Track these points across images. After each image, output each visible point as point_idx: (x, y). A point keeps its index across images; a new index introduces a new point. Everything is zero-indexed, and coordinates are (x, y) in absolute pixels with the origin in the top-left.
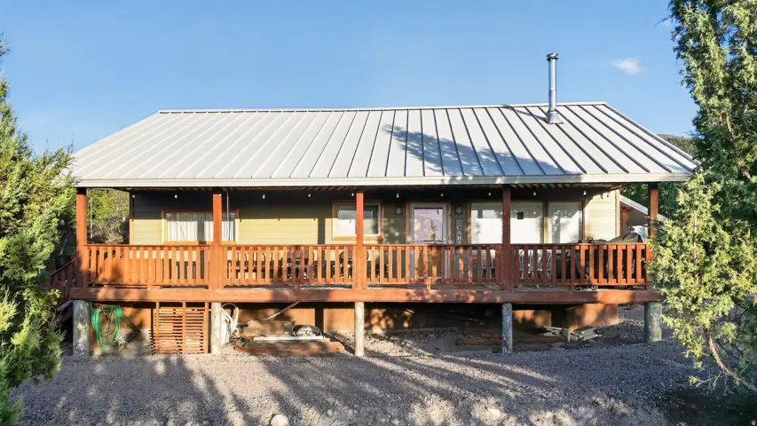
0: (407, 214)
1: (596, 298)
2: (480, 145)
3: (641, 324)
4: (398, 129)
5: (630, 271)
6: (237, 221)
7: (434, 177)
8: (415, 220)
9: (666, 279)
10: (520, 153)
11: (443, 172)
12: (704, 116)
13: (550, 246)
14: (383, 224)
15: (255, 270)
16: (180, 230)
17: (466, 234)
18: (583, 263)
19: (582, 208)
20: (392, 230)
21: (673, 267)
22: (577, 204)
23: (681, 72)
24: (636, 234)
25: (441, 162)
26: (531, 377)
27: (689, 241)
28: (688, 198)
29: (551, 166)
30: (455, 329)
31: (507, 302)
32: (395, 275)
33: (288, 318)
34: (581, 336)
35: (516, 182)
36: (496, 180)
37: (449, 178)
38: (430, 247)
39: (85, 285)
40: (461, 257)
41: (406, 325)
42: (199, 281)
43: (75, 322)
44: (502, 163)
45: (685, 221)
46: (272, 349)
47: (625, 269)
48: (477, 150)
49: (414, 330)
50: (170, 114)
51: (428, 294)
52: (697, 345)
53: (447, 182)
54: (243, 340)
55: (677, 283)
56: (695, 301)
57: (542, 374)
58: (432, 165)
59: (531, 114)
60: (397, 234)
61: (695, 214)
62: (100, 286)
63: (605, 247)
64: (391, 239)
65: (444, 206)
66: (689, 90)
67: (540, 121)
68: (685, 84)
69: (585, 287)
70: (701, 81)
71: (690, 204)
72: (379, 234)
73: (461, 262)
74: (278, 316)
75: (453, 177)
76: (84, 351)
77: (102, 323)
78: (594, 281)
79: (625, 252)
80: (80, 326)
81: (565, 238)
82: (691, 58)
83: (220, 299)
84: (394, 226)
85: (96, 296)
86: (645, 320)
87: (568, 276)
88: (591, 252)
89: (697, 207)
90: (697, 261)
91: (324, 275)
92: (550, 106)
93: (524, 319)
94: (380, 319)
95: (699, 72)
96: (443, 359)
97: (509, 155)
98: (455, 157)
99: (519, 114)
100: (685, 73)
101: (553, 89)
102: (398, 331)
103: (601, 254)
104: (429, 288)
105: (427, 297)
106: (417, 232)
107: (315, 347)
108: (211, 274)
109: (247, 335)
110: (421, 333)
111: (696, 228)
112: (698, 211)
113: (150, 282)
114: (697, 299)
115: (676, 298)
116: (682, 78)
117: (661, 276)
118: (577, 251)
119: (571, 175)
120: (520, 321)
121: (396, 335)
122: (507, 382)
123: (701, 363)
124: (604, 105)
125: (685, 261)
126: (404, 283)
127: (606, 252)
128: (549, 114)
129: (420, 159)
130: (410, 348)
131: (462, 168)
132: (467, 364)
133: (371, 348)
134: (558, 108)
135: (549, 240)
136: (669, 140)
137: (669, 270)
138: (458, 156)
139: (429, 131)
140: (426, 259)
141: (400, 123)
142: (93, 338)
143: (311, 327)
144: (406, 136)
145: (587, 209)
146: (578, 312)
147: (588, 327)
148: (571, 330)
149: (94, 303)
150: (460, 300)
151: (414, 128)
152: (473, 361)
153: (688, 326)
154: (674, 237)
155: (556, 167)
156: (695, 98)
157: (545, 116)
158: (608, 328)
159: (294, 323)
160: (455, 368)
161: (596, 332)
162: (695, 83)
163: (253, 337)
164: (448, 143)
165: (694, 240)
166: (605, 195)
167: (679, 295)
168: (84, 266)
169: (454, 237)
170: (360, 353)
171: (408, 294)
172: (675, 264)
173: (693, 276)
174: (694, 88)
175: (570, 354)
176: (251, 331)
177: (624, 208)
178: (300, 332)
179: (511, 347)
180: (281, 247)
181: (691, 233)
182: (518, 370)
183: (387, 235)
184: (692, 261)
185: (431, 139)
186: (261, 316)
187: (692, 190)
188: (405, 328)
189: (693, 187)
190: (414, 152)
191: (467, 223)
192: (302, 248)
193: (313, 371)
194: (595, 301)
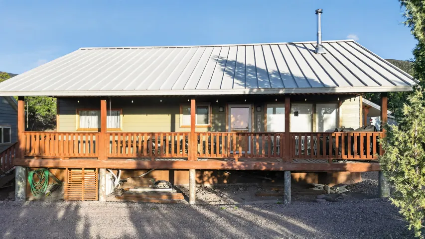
0: (226, 112)
1: (345, 169)
2: (271, 68)
3: (376, 183)
4: (222, 58)
5: (369, 151)
6: (121, 116)
7: (240, 89)
8: (232, 116)
9: (394, 169)
10: (297, 73)
11: (245, 86)
12: (421, 48)
13: (316, 134)
14: (211, 118)
15: (132, 146)
16: (88, 122)
17: (263, 125)
18: (337, 145)
19: (338, 107)
20: (216, 122)
21: (399, 162)
22: (334, 105)
23: (404, 15)
24: (373, 125)
25: (244, 80)
26: (300, 227)
27: (411, 142)
28: (411, 110)
29: (317, 82)
30: (257, 184)
31: (288, 170)
32: (215, 152)
33: (152, 177)
34: (337, 191)
35: (293, 93)
36: (279, 91)
37: (249, 90)
38: (238, 134)
39: (23, 157)
40: (258, 141)
41: (225, 182)
42: (92, 155)
43: (16, 180)
44: (284, 80)
45: (408, 126)
46: (138, 197)
47: (365, 149)
48: (269, 71)
49: (230, 184)
50: (87, 50)
51: (236, 165)
52: (418, 221)
53: (247, 93)
54: (123, 190)
55: (403, 173)
56: (416, 187)
57: (308, 224)
58: (239, 82)
59: (306, 48)
60: (220, 124)
61: (416, 122)
62: (32, 157)
63: (352, 135)
64: (216, 128)
65: (250, 106)
66: (410, 28)
67: (311, 52)
68: (408, 24)
69: (338, 160)
70: (420, 22)
71: (412, 114)
72: (209, 124)
73: (257, 144)
74: (146, 175)
75: (251, 90)
76: (22, 198)
77: (34, 181)
78: (345, 157)
79: (365, 138)
80: (19, 183)
81: (326, 128)
82: (412, 5)
83: (105, 166)
84: (218, 119)
85: (29, 164)
86: (379, 180)
87: (328, 153)
88: (343, 138)
89: (417, 116)
90: (418, 158)
91: (170, 152)
92: (318, 43)
93: (300, 179)
94: (209, 178)
95: (418, 15)
96: (244, 208)
97: (290, 75)
98: (254, 76)
99: (299, 48)
100: (408, 16)
101: (320, 32)
102: (221, 185)
103: (349, 139)
104: (236, 161)
105: (235, 167)
106: (233, 122)
107: (164, 197)
108: (100, 151)
109: (125, 187)
110: (235, 186)
111: (416, 132)
112: (418, 120)
113: (62, 155)
114: (418, 186)
115: (402, 185)
116: (405, 20)
117: (390, 167)
118: (333, 137)
119: (329, 87)
120: (298, 180)
121: (219, 188)
122: (283, 231)
123: (421, 232)
124: (352, 42)
125: (409, 157)
126: (221, 157)
127: (352, 138)
128: (317, 48)
129: (232, 78)
130: (226, 199)
131: (257, 83)
132: (259, 214)
133: (201, 197)
134: (323, 44)
135: (316, 129)
136: (393, 63)
137: (396, 164)
138: (257, 76)
139: (241, 60)
140: (235, 142)
141: (224, 55)
142: (28, 190)
143: (166, 182)
144: (225, 63)
145: (341, 108)
146: (334, 175)
147: (341, 185)
148: (331, 186)
149: (28, 169)
150: (257, 168)
151: (231, 58)
152: (263, 211)
153: (411, 207)
154: (400, 139)
155: (319, 82)
156: (415, 35)
157: (314, 49)
158: (355, 185)
159: (155, 179)
160: (251, 217)
161: (346, 188)
162: (415, 23)
163: (129, 189)
164: (250, 67)
165: (415, 142)
166: (353, 99)
167: (403, 182)
168: (22, 146)
169: (256, 127)
170: (192, 202)
171: (223, 165)
172: (401, 159)
173: (415, 168)
174: (415, 27)
175: (328, 207)
176: (128, 185)
177: (365, 107)
178: (159, 185)
179: (290, 199)
180: (143, 134)
181: (413, 135)
182: (291, 221)
183: (213, 125)
184: (414, 158)
185: (241, 64)
186: (135, 176)
187: (413, 104)
188: (224, 184)
189: (414, 101)
190: (229, 73)
191: (264, 118)
192: (157, 135)
193: (158, 217)
194: (345, 170)
